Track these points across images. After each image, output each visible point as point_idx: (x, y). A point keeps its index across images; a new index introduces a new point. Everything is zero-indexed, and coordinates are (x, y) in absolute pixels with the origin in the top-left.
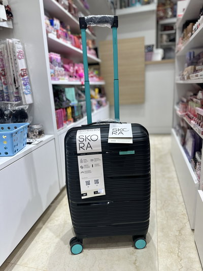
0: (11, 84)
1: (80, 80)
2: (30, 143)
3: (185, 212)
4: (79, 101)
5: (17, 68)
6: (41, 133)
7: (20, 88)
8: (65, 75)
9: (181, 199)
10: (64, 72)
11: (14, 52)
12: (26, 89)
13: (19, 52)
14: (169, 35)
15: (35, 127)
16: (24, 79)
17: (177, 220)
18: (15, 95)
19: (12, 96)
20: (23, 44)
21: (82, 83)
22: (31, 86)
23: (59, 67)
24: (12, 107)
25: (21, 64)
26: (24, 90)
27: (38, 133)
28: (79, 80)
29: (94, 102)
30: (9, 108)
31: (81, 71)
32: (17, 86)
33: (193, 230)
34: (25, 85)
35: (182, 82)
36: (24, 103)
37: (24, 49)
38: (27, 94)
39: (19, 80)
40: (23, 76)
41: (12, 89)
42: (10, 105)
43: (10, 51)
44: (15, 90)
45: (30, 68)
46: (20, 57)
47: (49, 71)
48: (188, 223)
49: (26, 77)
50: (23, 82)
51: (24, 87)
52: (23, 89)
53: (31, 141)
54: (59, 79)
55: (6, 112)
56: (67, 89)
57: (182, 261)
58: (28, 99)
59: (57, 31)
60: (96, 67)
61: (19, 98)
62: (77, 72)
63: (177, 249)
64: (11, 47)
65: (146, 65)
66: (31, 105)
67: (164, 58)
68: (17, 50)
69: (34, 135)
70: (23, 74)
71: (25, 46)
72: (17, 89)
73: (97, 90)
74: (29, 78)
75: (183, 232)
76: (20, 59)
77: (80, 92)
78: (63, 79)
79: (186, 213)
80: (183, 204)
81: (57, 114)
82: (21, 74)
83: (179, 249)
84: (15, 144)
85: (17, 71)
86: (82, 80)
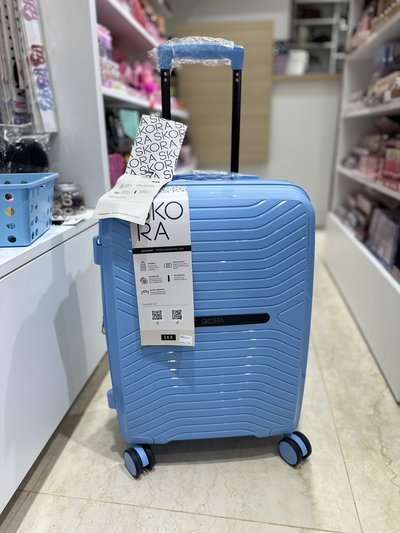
0: (7, 83)
1: (148, 98)
2: (58, 223)
3: (376, 370)
5: (21, 40)
6: (78, 203)
7: (30, 92)
8: (119, 79)
10: (118, 74)
12: (43, 96)
14: (312, 29)
15: (66, 187)
16: (38, 71)
17: (365, 386)
18: (17, 110)
19: (9, 112)
21: (152, 105)
22: (52, 89)
23: (109, 58)
24: (11, 135)
25: (32, 32)
26: (39, 99)
27: (71, 203)
28: (145, 97)
30: (6, 138)
31: (149, 79)
32: (22, 87)
34: (42, 86)
36: (38, 131)
38: (45, 109)
39: (27, 72)
40: (36, 62)
41: (9, 95)
42: (6, 132)
44: (15, 98)
46: (28, 12)
48: (387, 390)
49: (42, 66)
50: (35, 77)
51: (38, 91)
52: (36, 96)
53: (60, 218)
54: (110, 86)
56: (123, 114)
57: (393, 464)
58: (47, 121)
61: (25, 116)
62: (141, 78)
63: (377, 441)
65: (275, 83)
66: (53, 136)
67: (308, 70)
69: (63, 207)
70: (36, 57)
72: (22, 94)
74: (47, 70)
75: (381, 409)
76: (29, 19)
78: (118, 88)
79: (378, 372)
80: (369, 355)
81: (111, 163)
82: (32, 56)
83: (381, 441)
84: (32, 219)
85: (22, 50)
86: (152, 98)
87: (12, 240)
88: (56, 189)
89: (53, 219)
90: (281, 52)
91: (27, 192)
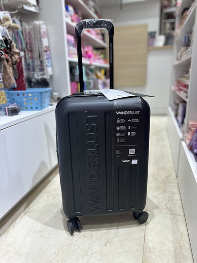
0: (37, 59)
2: (51, 105)
4: (88, 79)
5: (42, 45)
7: (44, 62)
9: (171, 159)
11: (40, 32)
12: (48, 62)
13: (44, 32)
14: (172, 24)
16: (47, 55)
18: (40, 67)
19: (37, 68)
20: (47, 26)
21: (91, 63)
22: (51, 60)
23: (73, 47)
24: (37, 76)
25: (45, 42)
27: (56, 99)
28: (88, 60)
29: (100, 82)
31: (90, 53)
32: (41, 59)
33: (177, 176)
34: (48, 59)
35: (177, 63)
36: (46, 74)
37: (47, 29)
38: (49, 67)
39: (43, 55)
40: (46, 51)
41: (37, 63)
42: (36, 75)
43: (37, 32)
44: (39, 63)
45: (52, 45)
46: (44, 36)
47: (67, 50)
49: (48, 53)
50: (46, 57)
51: (47, 61)
52: (46, 62)
53: (52, 104)
54: (73, 57)
55: (33, 80)
58: (49, 71)
59: (72, 16)
60: (103, 51)
61: (42, 69)
62: (87, 53)
64: (38, 28)
65: (148, 51)
66: (51, 76)
67: (165, 44)
68: (42, 30)
69: (54, 101)
71: (49, 27)
72: (41, 62)
73: (103, 72)
74: (50, 54)
75: (170, 178)
76: (44, 37)
77: (88, 71)
78: (76, 58)
81: (71, 85)
84: (43, 102)
85: (42, 48)
86: (91, 60)
87: (37, 108)
88: (51, 94)
89: (50, 104)
90: (151, 37)
91: (41, 93)
